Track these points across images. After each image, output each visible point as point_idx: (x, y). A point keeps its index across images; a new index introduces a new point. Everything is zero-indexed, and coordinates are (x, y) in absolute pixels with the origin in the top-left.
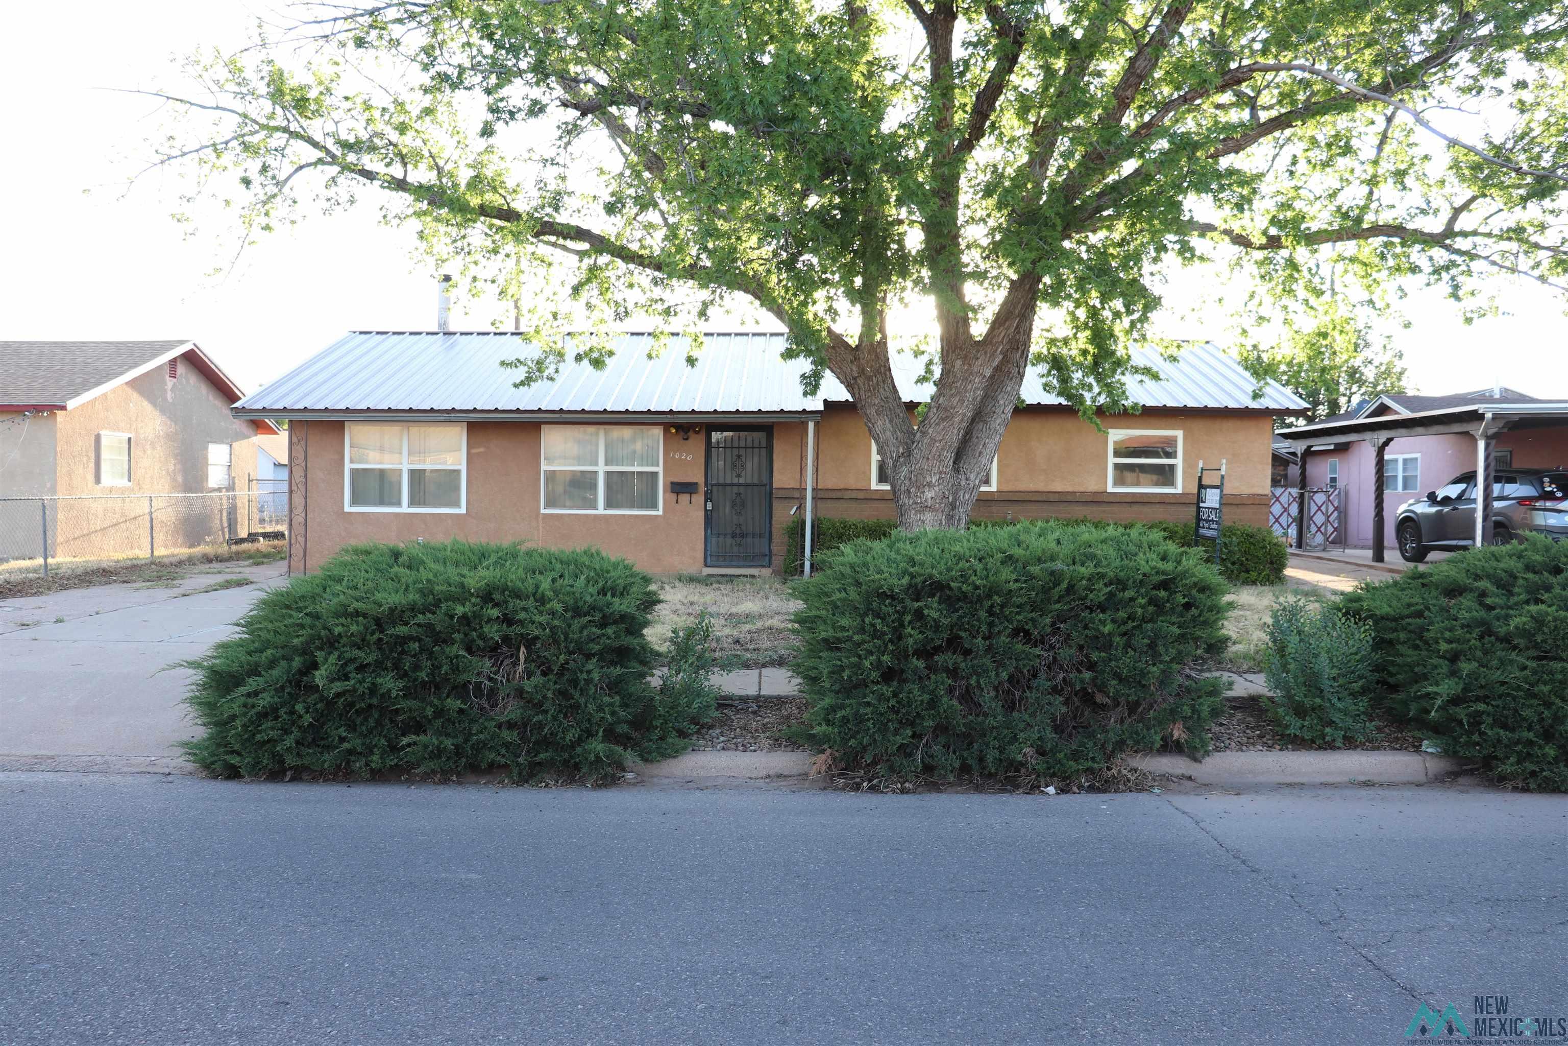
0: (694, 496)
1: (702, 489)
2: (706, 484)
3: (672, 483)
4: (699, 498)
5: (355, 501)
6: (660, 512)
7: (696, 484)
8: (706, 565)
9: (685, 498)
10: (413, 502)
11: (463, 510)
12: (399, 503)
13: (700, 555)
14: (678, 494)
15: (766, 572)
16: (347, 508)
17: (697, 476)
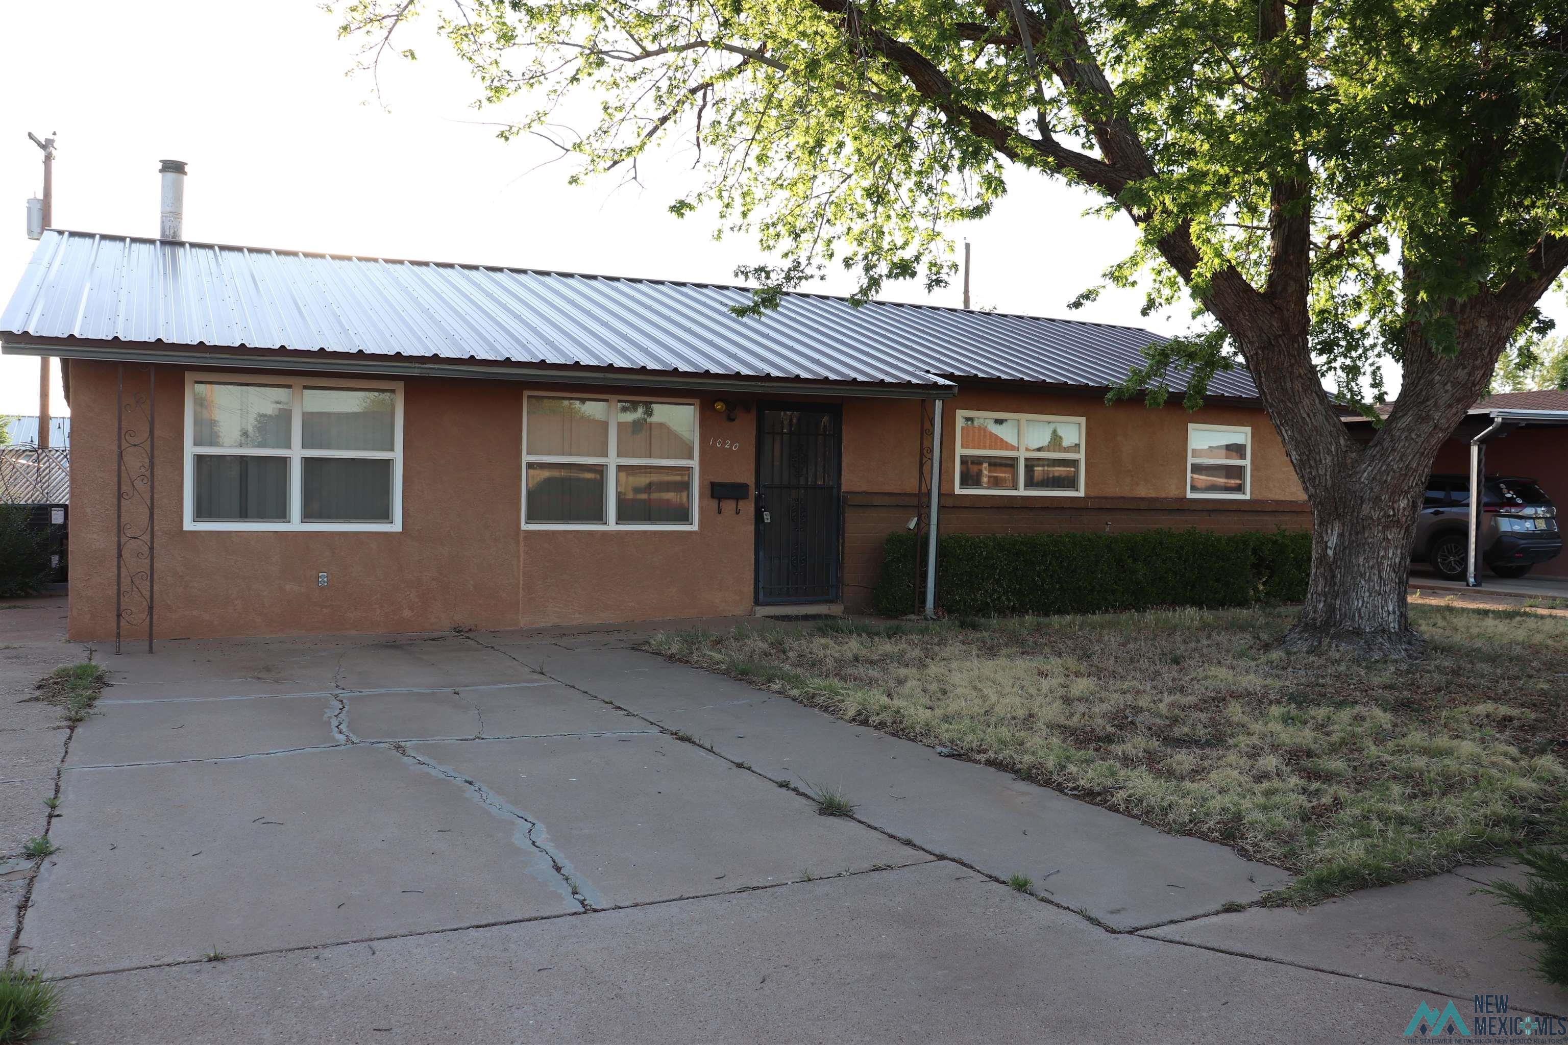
0: (741, 503)
1: (753, 492)
2: (757, 487)
3: (713, 484)
4: (748, 507)
5: (201, 513)
6: (695, 527)
7: (746, 486)
8: (757, 602)
9: (729, 506)
10: (307, 516)
11: (397, 526)
12: (282, 514)
13: (749, 588)
14: (719, 500)
15: (836, 609)
16: (189, 524)
17: (745, 475)
